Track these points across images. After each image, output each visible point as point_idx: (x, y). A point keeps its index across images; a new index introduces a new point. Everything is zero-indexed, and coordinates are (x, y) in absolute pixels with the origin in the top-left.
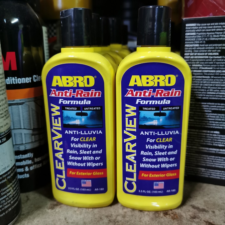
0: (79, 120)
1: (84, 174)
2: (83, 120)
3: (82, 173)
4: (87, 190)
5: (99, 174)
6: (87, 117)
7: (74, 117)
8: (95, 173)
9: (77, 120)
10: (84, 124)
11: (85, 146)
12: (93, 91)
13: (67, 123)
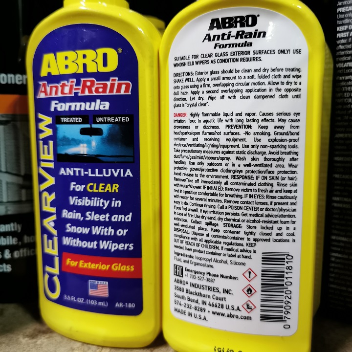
0: (85, 145)
1: (93, 266)
2: (94, 144)
3: (90, 264)
4: (100, 304)
5: (123, 268)
6: (102, 139)
7: (76, 138)
8: (117, 267)
9: (82, 145)
10: (96, 154)
11: (96, 202)
12: (115, 80)
13: (63, 152)
